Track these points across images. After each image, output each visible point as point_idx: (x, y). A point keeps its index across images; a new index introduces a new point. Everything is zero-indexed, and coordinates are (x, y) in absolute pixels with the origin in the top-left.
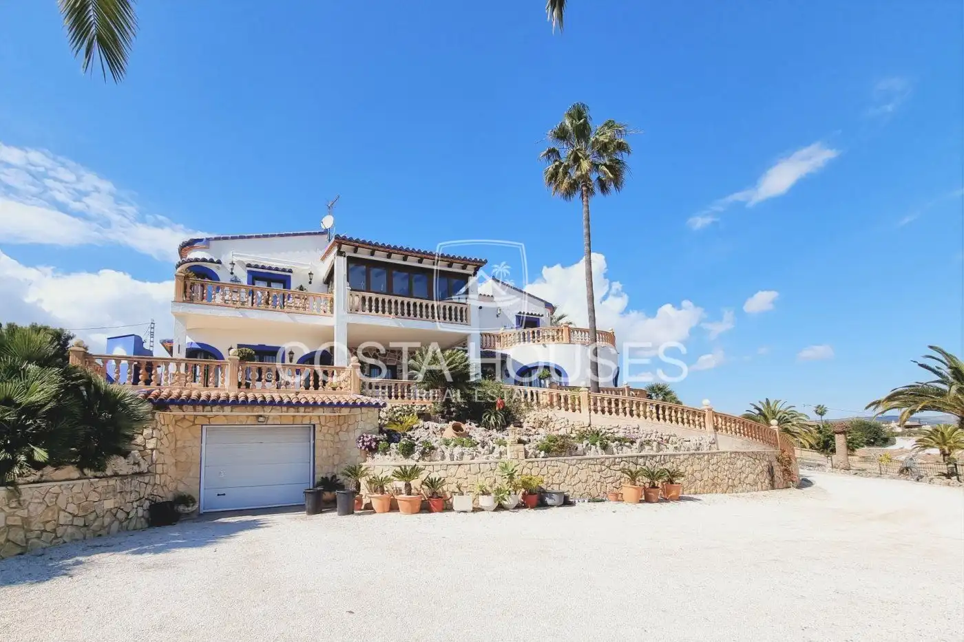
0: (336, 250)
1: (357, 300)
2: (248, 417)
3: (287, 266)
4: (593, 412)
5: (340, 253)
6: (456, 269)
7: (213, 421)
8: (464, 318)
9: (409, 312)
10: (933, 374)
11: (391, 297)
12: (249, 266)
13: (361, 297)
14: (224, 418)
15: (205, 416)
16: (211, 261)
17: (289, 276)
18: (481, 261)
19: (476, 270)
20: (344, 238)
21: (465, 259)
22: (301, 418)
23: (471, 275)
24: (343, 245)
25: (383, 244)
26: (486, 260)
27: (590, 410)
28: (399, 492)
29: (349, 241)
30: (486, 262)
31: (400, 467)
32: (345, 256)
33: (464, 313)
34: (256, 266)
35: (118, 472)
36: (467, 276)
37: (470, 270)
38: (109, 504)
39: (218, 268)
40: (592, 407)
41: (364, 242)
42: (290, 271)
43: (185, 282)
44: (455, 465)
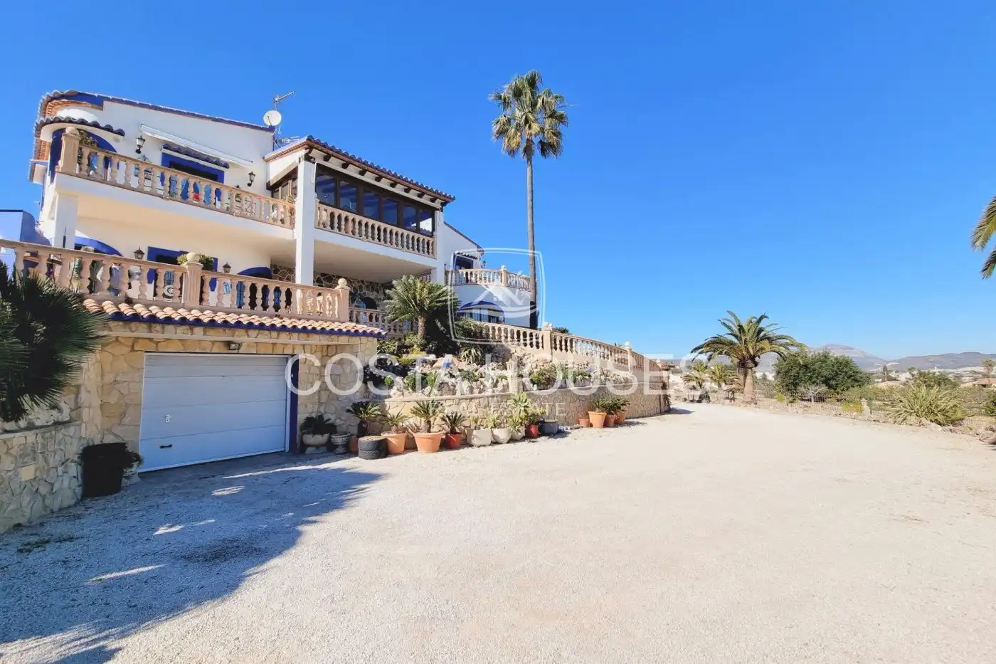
0: (302, 152)
1: (325, 217)
2: (213, 342)
3: (224, 158)
4: (554, 350)
5: (308, 158)
6: (425, 200)
7: (162, 347)
8: (430, 251)
9: (379, 236)
10: (726, 328)
11: (361, 218)
12: (167, 146)
13: (329, 213)
14: (179, 343)
15: (150, 339)
16: (109, 129)
17: (222, 173)
18: (449, 198)
19: (443, 205)
20: (318, 142)
21: (436, 192)
22: (282, 346)
23: (438, 210)
24: (314, 150)
25: (360, 158)
26: (454, 197)
27: (551, 348)
28: (418, 429)
29: (323, 147)
30: (454, 199)
31: (417, 402)
32: (314, 163)
33: (430, 247)
34: (179, 150)
35: (35, 421)
36: (435, 209)
37: (437, 204)
38: (27, 473)
39: (117, 140)
40: (553, 345)
41: (338, 152)
42: (226, 166)
43: (80, 149)
44: (466, 399)
